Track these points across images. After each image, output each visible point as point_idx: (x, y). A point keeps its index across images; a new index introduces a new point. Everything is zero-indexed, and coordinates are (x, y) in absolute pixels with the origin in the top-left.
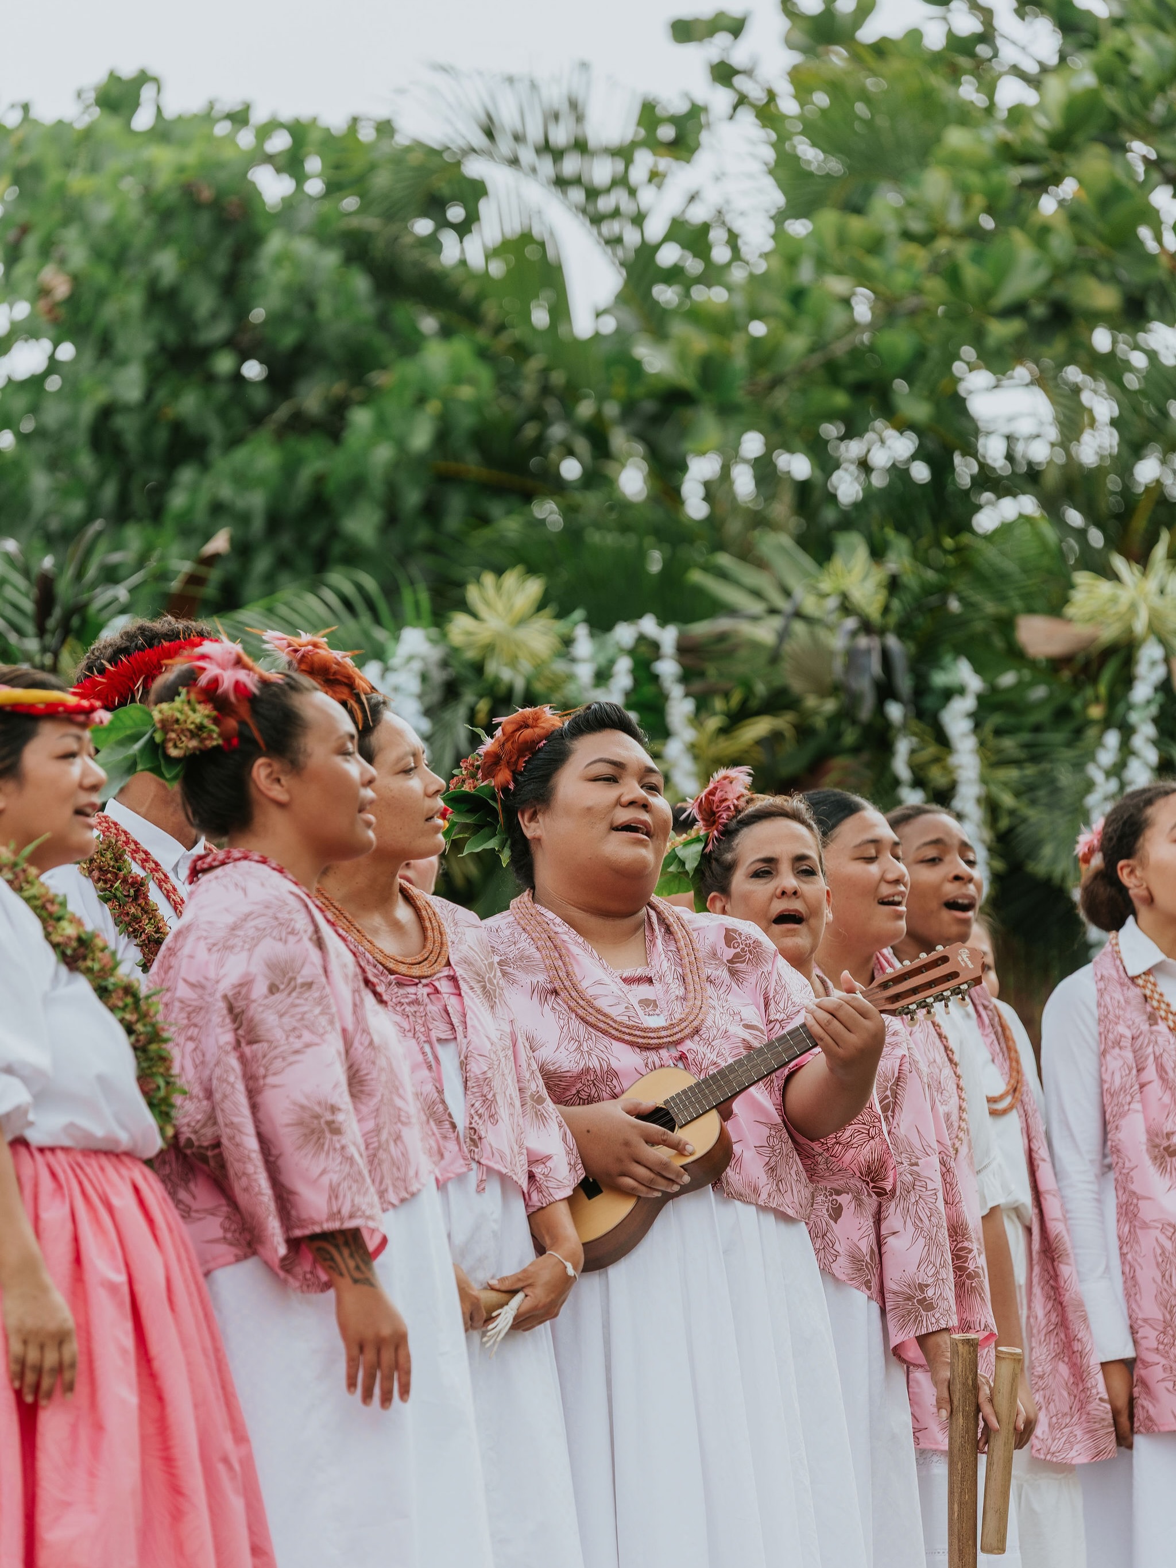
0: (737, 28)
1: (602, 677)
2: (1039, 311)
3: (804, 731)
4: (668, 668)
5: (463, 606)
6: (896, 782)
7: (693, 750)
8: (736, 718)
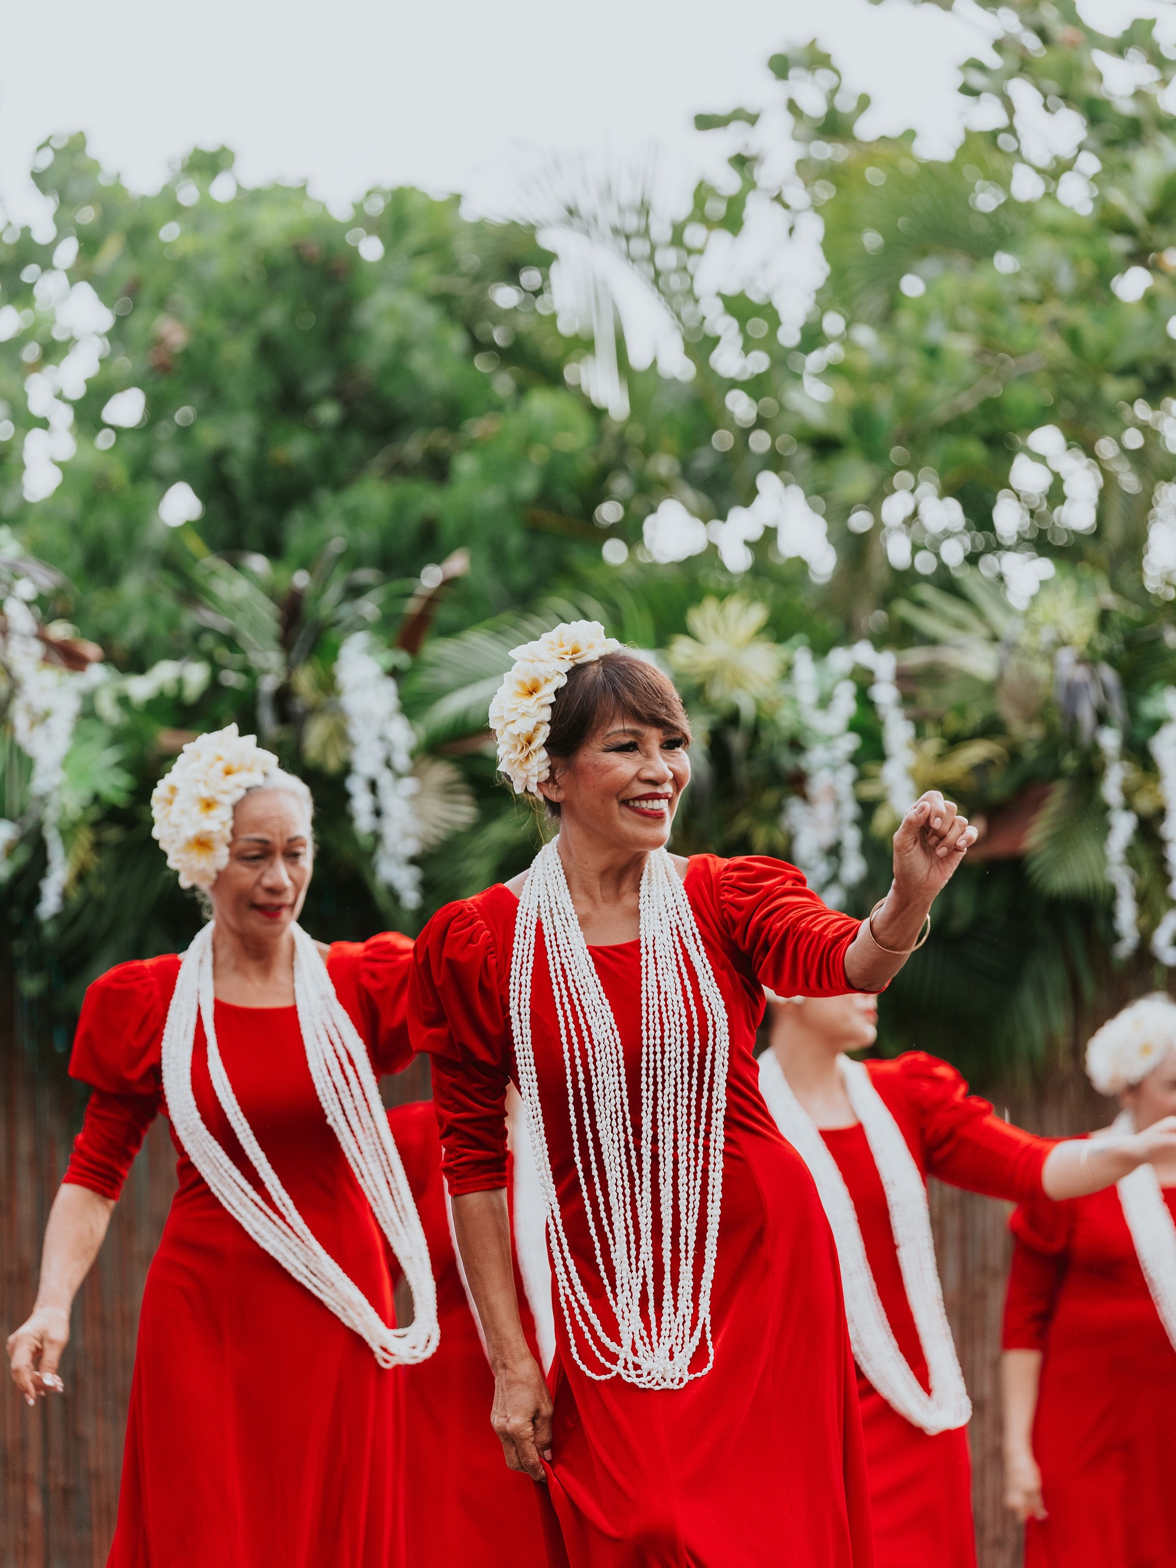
0: (752, 119)
1: (825, 702)
2: (1150, 372)
3: (1014, 755)
4: (885, 694)
5: (684, 630)
6: (1106, 808)
7: (912, 773)
8: (954, 742)
